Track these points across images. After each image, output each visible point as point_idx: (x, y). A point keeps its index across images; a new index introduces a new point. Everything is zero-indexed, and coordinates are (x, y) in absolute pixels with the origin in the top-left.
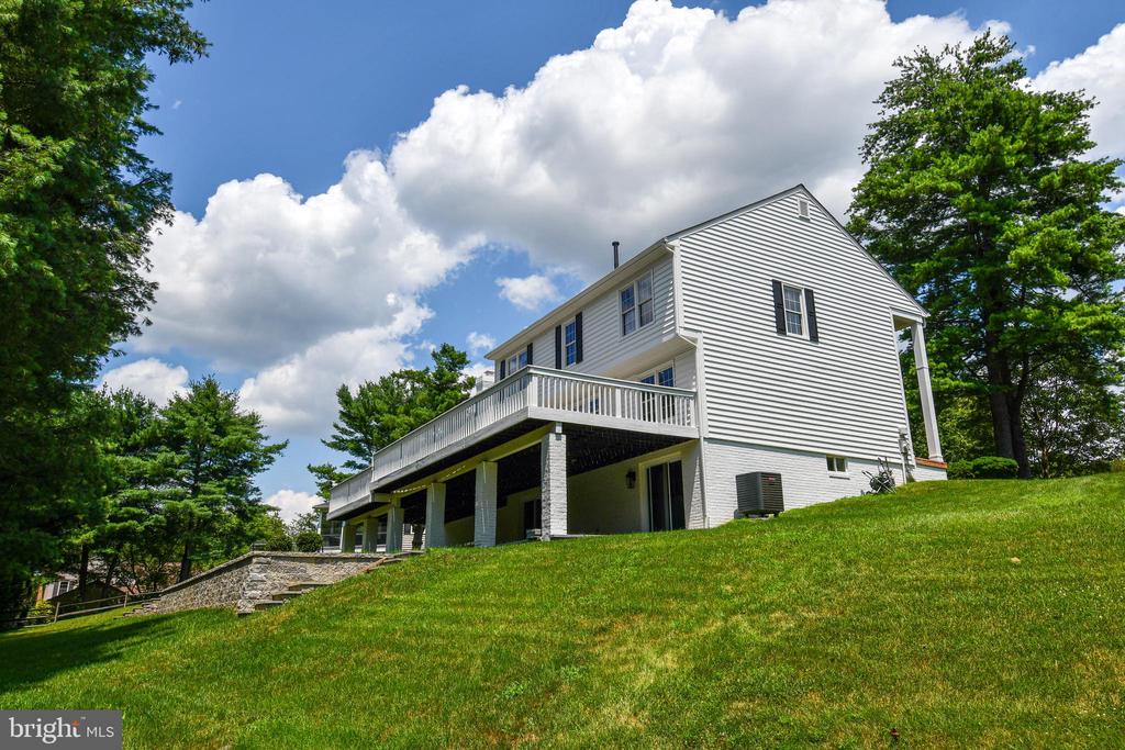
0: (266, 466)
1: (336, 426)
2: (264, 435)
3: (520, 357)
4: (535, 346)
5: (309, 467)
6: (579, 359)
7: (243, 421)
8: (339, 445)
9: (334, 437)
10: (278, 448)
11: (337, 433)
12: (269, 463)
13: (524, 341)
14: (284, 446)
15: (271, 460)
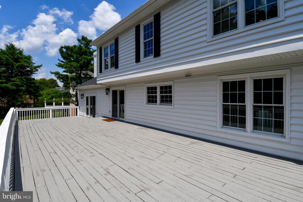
0: (36, 72)
1: (59, 60)
2: (34, 62)
3: (111, 46)
4: (120, 40)
5: (51, 72)
6: (157, 54)
7: (26, 57)
8: (60, 66)
9: (59, 63)
10: (39, 67)
11: (59, 62)
12: (36, 71)
13: (112, 35)
14: (41, 66)
15: (37, 70)
